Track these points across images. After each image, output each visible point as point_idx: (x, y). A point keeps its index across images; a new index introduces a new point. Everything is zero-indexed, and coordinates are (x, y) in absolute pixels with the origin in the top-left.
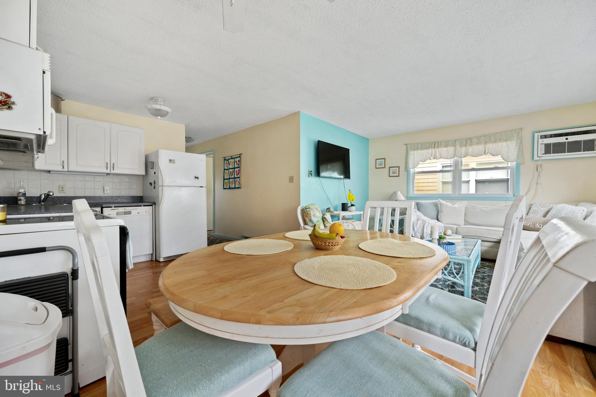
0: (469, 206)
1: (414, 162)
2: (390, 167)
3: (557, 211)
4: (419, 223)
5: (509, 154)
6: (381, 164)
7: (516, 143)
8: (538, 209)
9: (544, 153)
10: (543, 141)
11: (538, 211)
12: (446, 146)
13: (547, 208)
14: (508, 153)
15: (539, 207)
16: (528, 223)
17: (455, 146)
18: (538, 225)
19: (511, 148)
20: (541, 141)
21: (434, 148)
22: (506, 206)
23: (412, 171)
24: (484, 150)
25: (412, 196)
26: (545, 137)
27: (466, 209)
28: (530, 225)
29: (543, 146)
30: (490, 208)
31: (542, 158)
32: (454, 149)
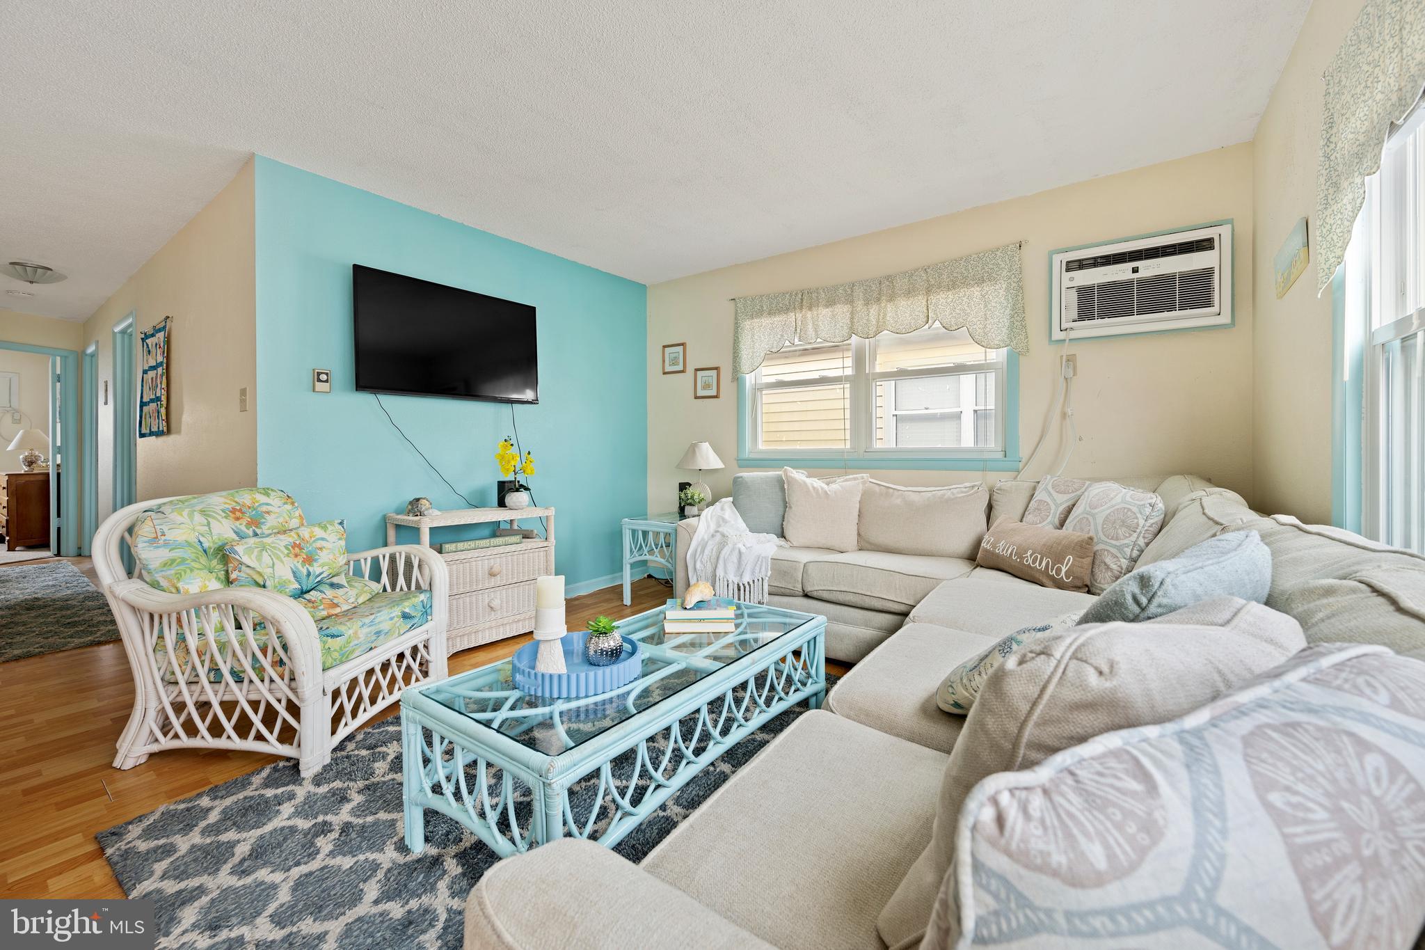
0: (877, 487)
1: (753, 352)
2: (697, 370)
3: (1088, 509)
4: (711, 547)
5: (988, 322)
6: (674, 362)
7: (1007, 289)
8: (1049, 500)
9: (1076, 317)
10: (1072, 279)
11: (1048, 504)
12: (831, 303)
13: (1073, 495)
14: (986, 319)
15: (1052, 491)
16: (1009, 548)
17: (852, 302)
18: (1031, 556)
19: (994, 304)
20: (1067, 276)
21: (801, 308)
22: (973, 487)
23: (749, 380)
24: (926, 311)
25: (752, 456)
26: (1081, 265)
27: (866, 497)
28: (1011, 554)
29: (1073, 297)
30: (930, 494)
31: (1073, 335)
32: (850, 310)
